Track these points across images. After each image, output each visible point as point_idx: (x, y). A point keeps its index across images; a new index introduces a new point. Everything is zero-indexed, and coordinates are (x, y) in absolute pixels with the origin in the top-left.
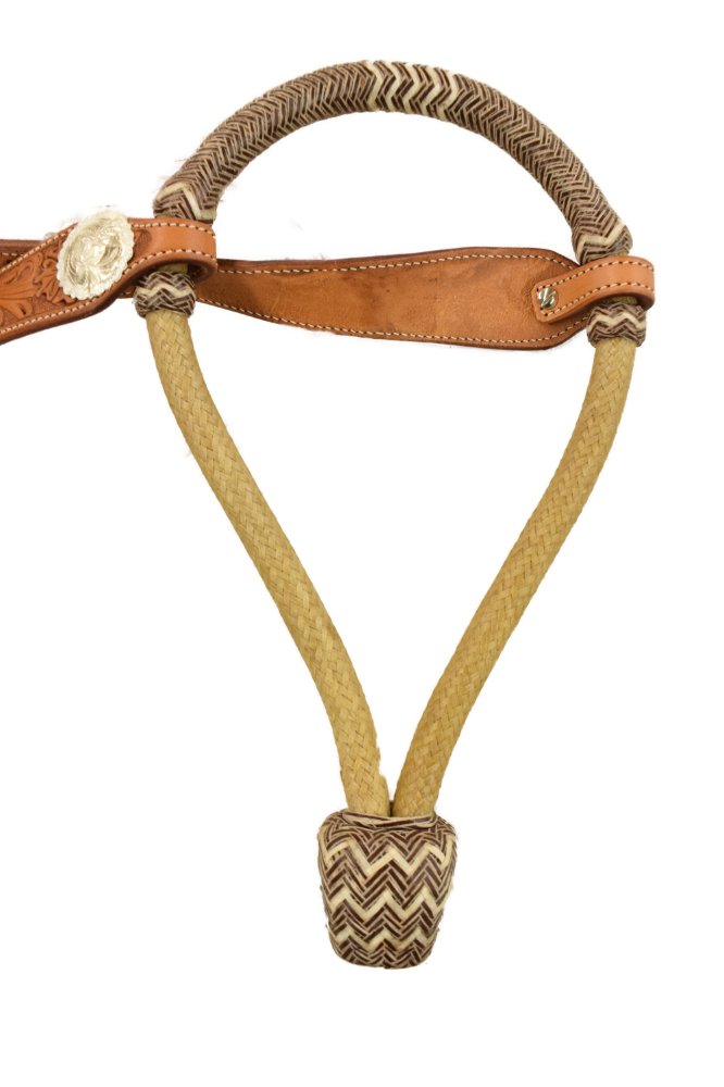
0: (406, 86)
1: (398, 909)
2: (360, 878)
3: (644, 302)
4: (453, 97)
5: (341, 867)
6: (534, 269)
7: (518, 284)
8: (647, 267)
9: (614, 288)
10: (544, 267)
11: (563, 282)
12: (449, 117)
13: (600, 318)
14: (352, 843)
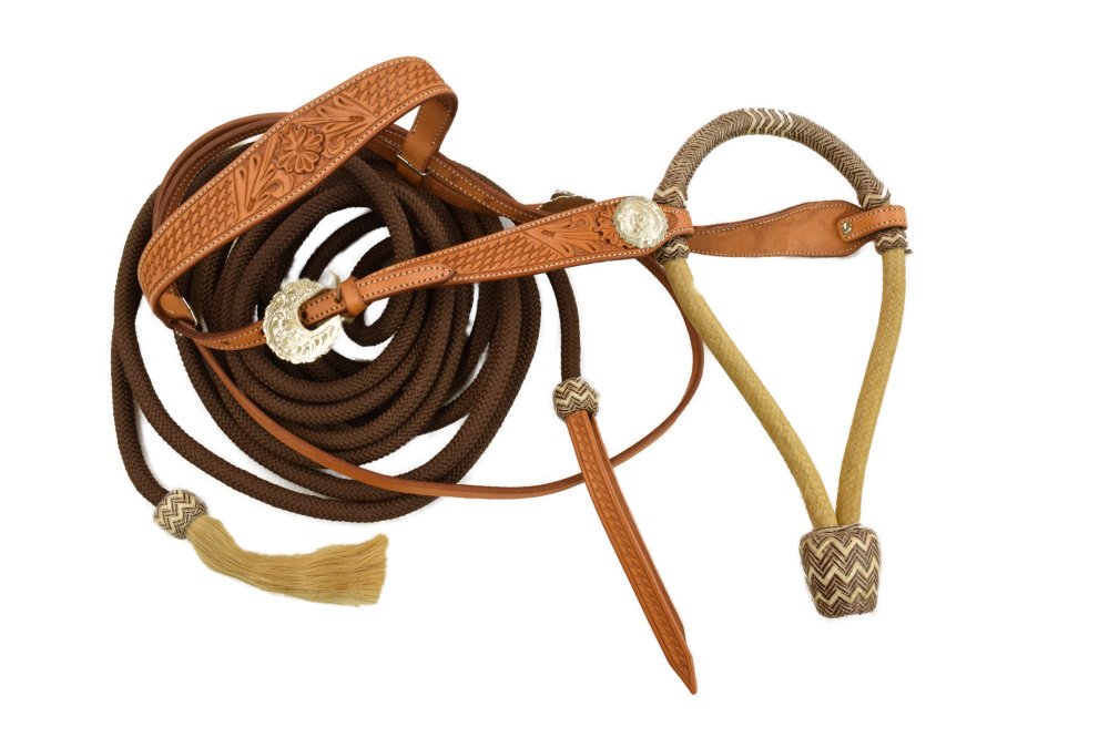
0: (768, 122)
1: (863, 572)
2: (841, 558)
3: (903, 228)
4: (791, 126)
5: (830, 554)
6: (838, 212)
7: (830, 221)
8: (901, 209)
9: (887, 224)
10: (843, 211)
11: (856, 219)
12: (787, 135)
13: (884, 238)
14: (833, 540)
